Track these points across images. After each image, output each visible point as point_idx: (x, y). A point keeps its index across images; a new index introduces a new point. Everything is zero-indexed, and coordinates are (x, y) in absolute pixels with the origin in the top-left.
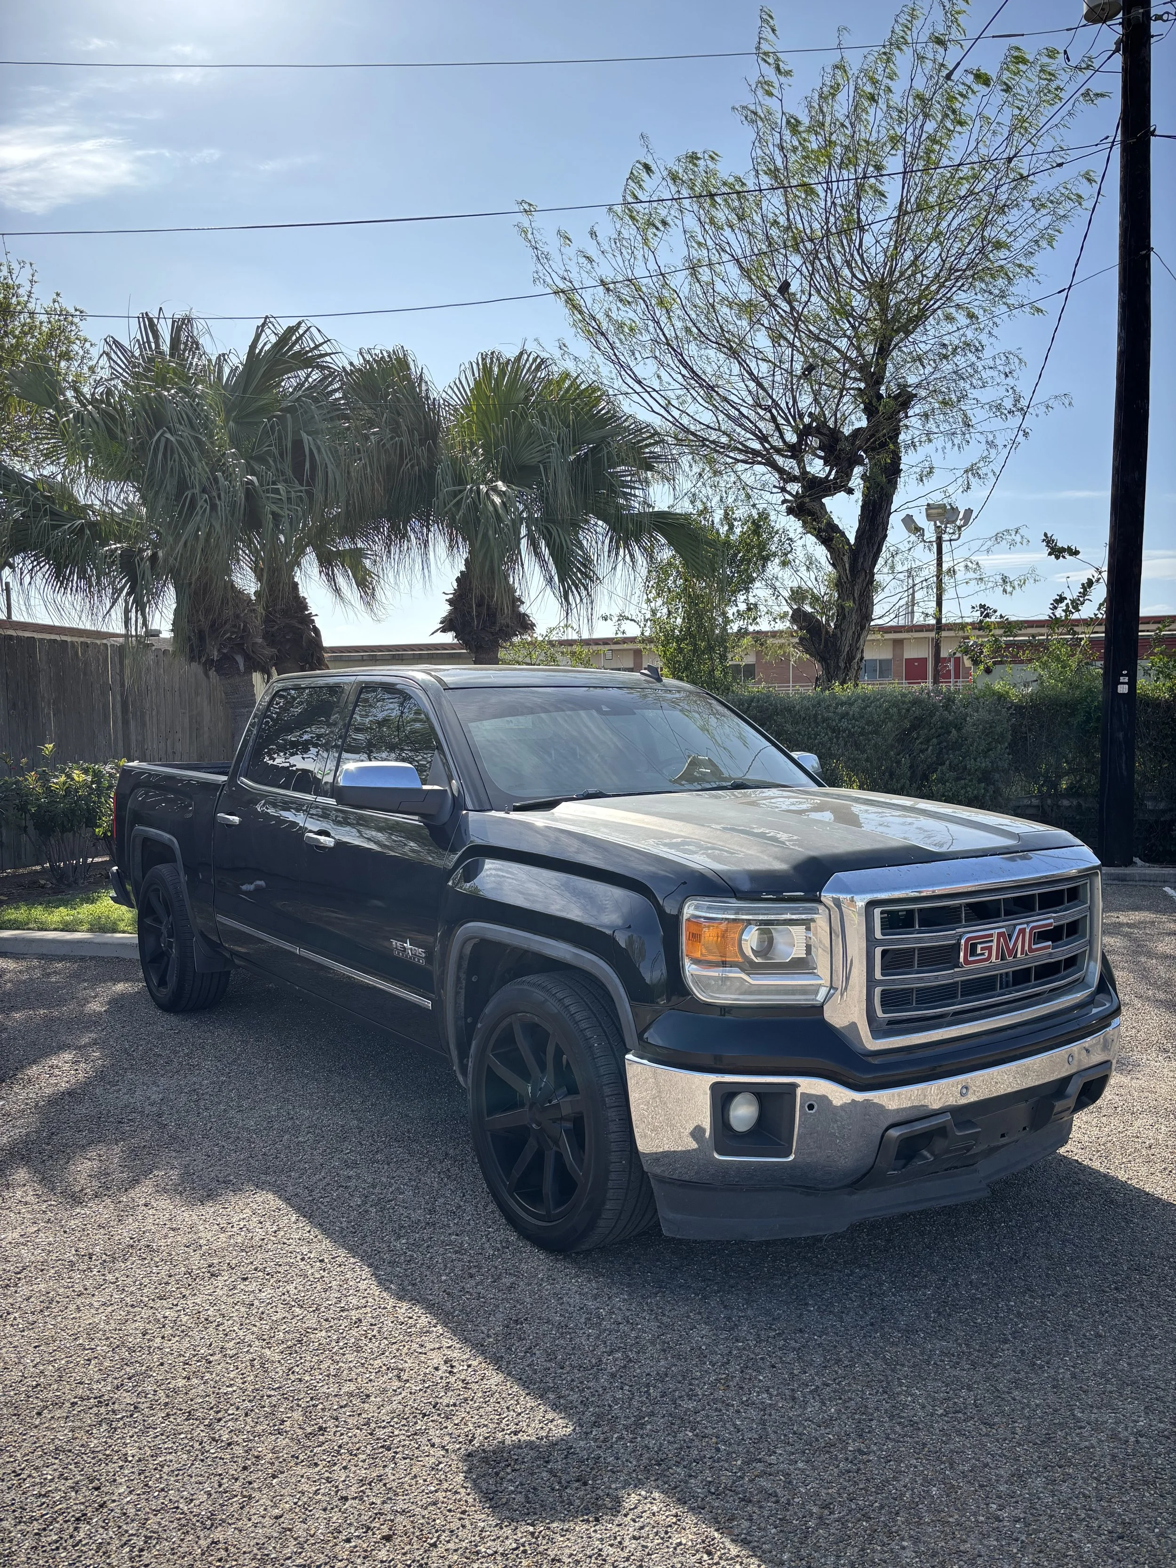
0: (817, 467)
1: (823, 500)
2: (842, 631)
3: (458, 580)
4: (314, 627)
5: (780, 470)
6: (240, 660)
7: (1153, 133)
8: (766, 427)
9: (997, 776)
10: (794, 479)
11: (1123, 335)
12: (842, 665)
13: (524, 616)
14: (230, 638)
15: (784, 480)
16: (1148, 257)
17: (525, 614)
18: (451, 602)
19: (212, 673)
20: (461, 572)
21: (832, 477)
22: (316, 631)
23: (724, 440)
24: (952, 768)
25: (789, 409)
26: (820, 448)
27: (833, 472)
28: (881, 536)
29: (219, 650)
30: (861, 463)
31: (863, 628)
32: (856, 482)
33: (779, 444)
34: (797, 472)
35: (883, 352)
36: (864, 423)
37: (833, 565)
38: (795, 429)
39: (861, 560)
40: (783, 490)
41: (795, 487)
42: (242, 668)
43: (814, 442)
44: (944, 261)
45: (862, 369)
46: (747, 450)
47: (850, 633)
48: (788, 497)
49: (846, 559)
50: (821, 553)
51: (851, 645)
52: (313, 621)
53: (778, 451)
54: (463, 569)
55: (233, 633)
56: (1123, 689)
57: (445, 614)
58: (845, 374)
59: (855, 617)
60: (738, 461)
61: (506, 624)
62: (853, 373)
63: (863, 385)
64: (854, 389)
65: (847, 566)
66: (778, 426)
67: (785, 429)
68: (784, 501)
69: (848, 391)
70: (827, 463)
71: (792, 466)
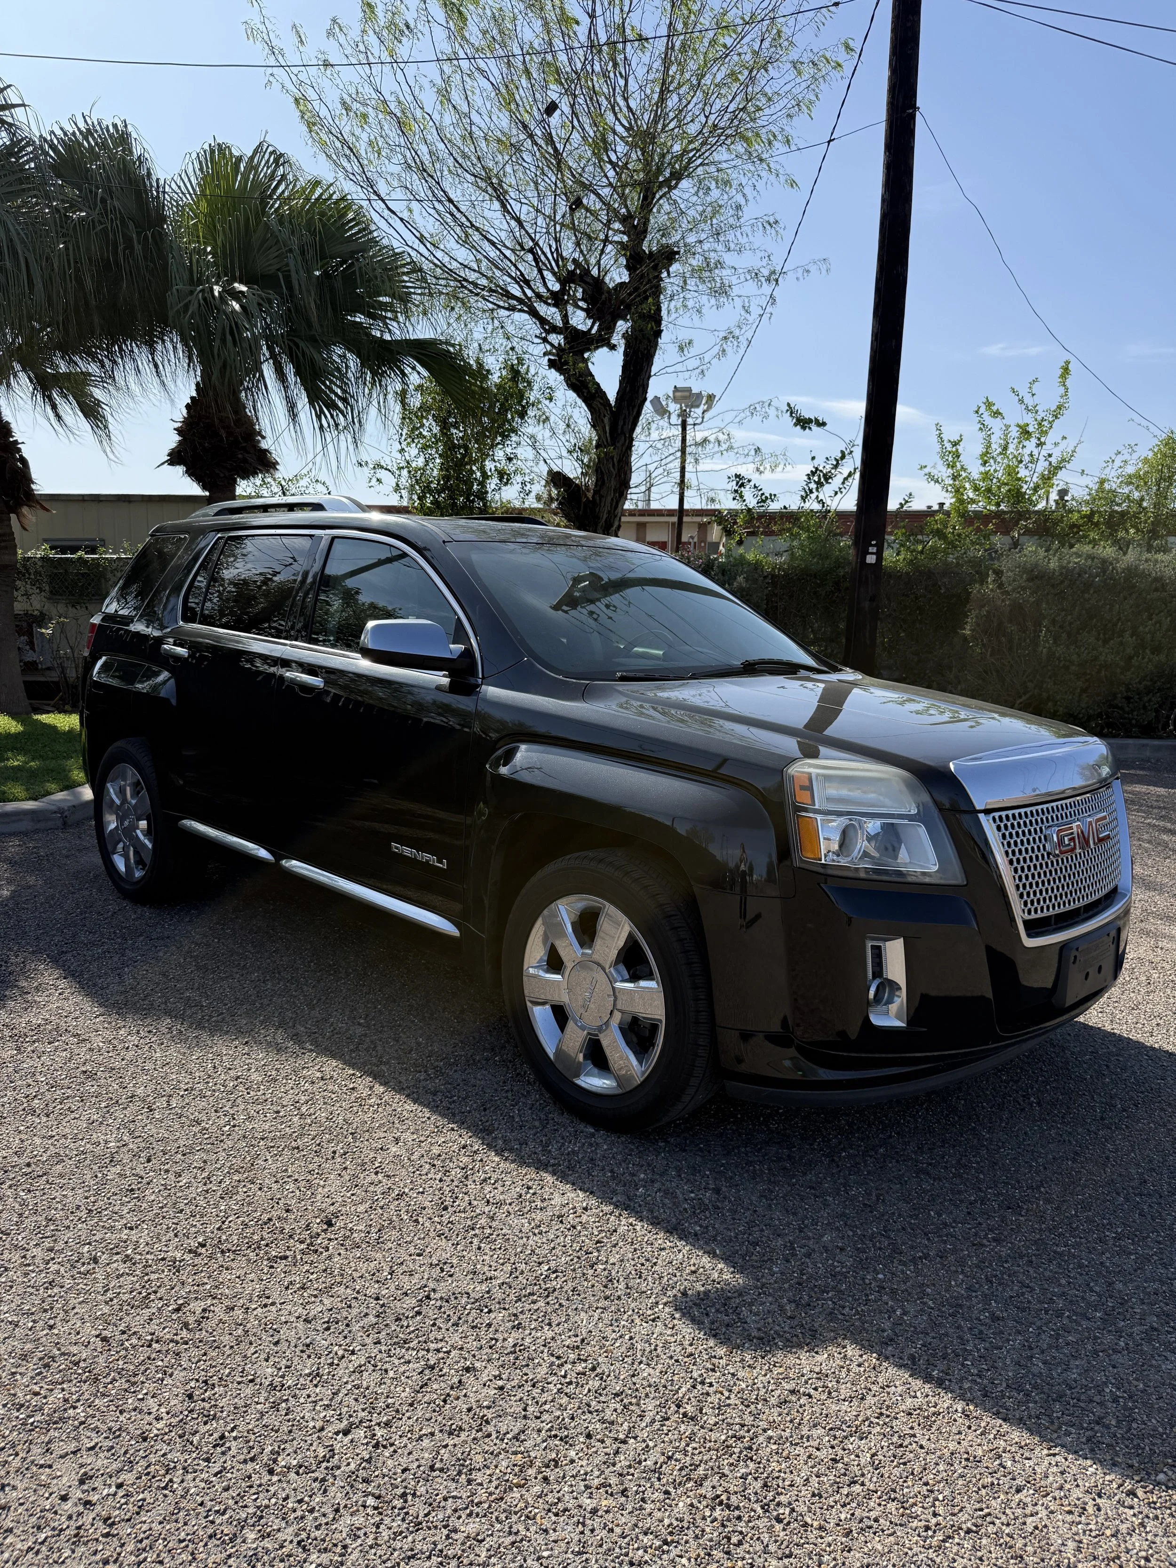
0: (579, 320)
1: (586, 355)
2: (601, 497)
3: (188, 406)
4: (21, 456)
5: (542, 321)
8: (531, 273)
10: (554, 329)
11: (886, 197)
15: (546, 330)
16: (913, 117)
17: (266, 451)
18: (179, 431)
20: (192, 398)
21: (593, 331)
22: (24, 461)
23: (483, 282)
25: (552, 253)
26: (583, 299)
27: (596, 328)
28: (641, 399)
30: (623, 318)
31: (621, 494)
33: (542, 290)
34: (559, 322)
35: (647, 203)
36: (626, 278)
37: (593, 426)
38: (558, 276)
39: (621, 423)
40: (545, 340)
41: (556, 339)
43: (578, 292)
44: (707, 117)
45: (624, 220)
46: (508, 295)
47: (609, 499)
48: (549, 347)
49: (606, 420)
50: (581, 415)
51: (609, 512)
52: (19, 450)
54: (194, 394)
56: (871, 559)
57: (173, 445)
58: (608, 224)
59: (613, 483)
60: (499, 307)
61: (245, 460)
62: (617, 226)
63: (625, 238)
64: (617, 242)
65: (607, 428)
66: (540, 271)
67: (548, 275)
68: (545, 354)
69: (611, 243)
70: (589, 315)
71: (554, 315)
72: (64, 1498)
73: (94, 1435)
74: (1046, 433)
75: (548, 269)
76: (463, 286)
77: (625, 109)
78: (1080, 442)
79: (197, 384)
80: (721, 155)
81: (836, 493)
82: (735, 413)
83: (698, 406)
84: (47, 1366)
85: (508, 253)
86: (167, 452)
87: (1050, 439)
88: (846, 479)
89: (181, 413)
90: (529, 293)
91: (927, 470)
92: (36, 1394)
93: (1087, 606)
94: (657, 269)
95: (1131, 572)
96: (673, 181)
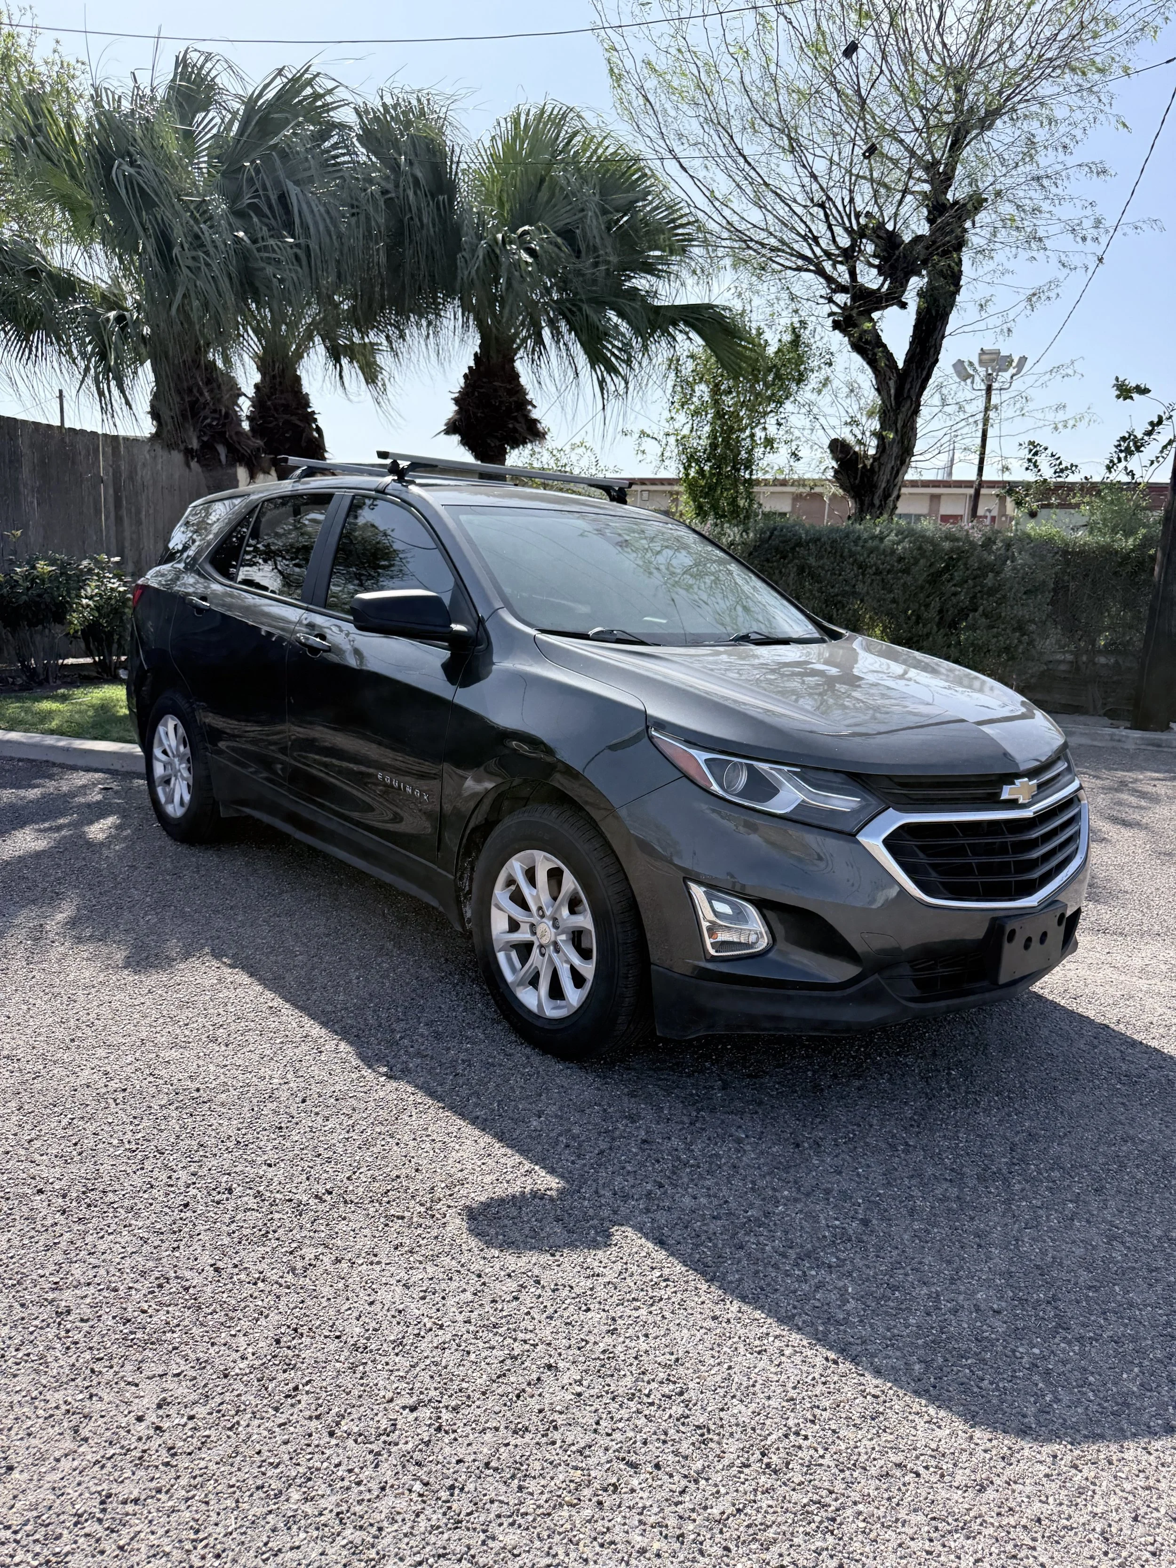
1: (876, 315)
2: (880, 465)
3: (466, 376)
5: (829, 279)
6: (222, 450)
8: (820, 228)
9: (1033, 627)
10: (843, 289)
12: (877, 502)
13: (535, 422)
14: (210, 425)
15: (832, 290)
17: (537, 420)
18: (457, 401)
19: (194, 464)
20: (470, 368)
21: (884, 290)
22: (319, 430)
23: (771, 241)
24: (985, 615)
25: (844, 206)
26: (875, 256)
27: (887, 283)
29: (199, 438)
30: (919, 274)
31: (903, 462)
32: (911, 297)
33: (831, 247)
34: (846, 281)
35: (956, 146)
36: (925, 230)
37: (878, 391)
38: (849, 231)
39: (907, 386)
40: (830, 300)
41: (842, 299)
42: (223, 458)
43: (870, 248)
44: (1033, 48)
45: (928, 167)
46: (797, 255)
47: (890, 469)
48: (836, 309)
49: (892, 384)
50: (866, 379)
51: (888, 481)
52: (315, 420)
53: (829, 256)
54: (472, 364)
55: (213, 419)
57: (451, 415)
58: (910, 172)
59: (895, 450)
60: (787, 267)
61: (515, 430)
62: (919, 173)
63: (926, 187)
64: (919, 193)
65: (892, 391)
66: (830, 227)
67: (838, 230)
68: (830, 315)
69: (912, 193)
70: (880, 273)
71: (842, 274)
72: (140, 1419)
73: (182, 1362)
75: (839, 225)
76: (749, 247)
77: (939, 47)
79: (476, 354)
80: (1045, 88)
81: (1152, 462)
83: (1006, 370)
84: (160, 1286)
85: (799, 210)
86: (445, 421)
88: (1165, 447)
89: (457, 383)
90: (818, 252)
92: (144, 1312)
94: (961, 219)
96: (987, 122)
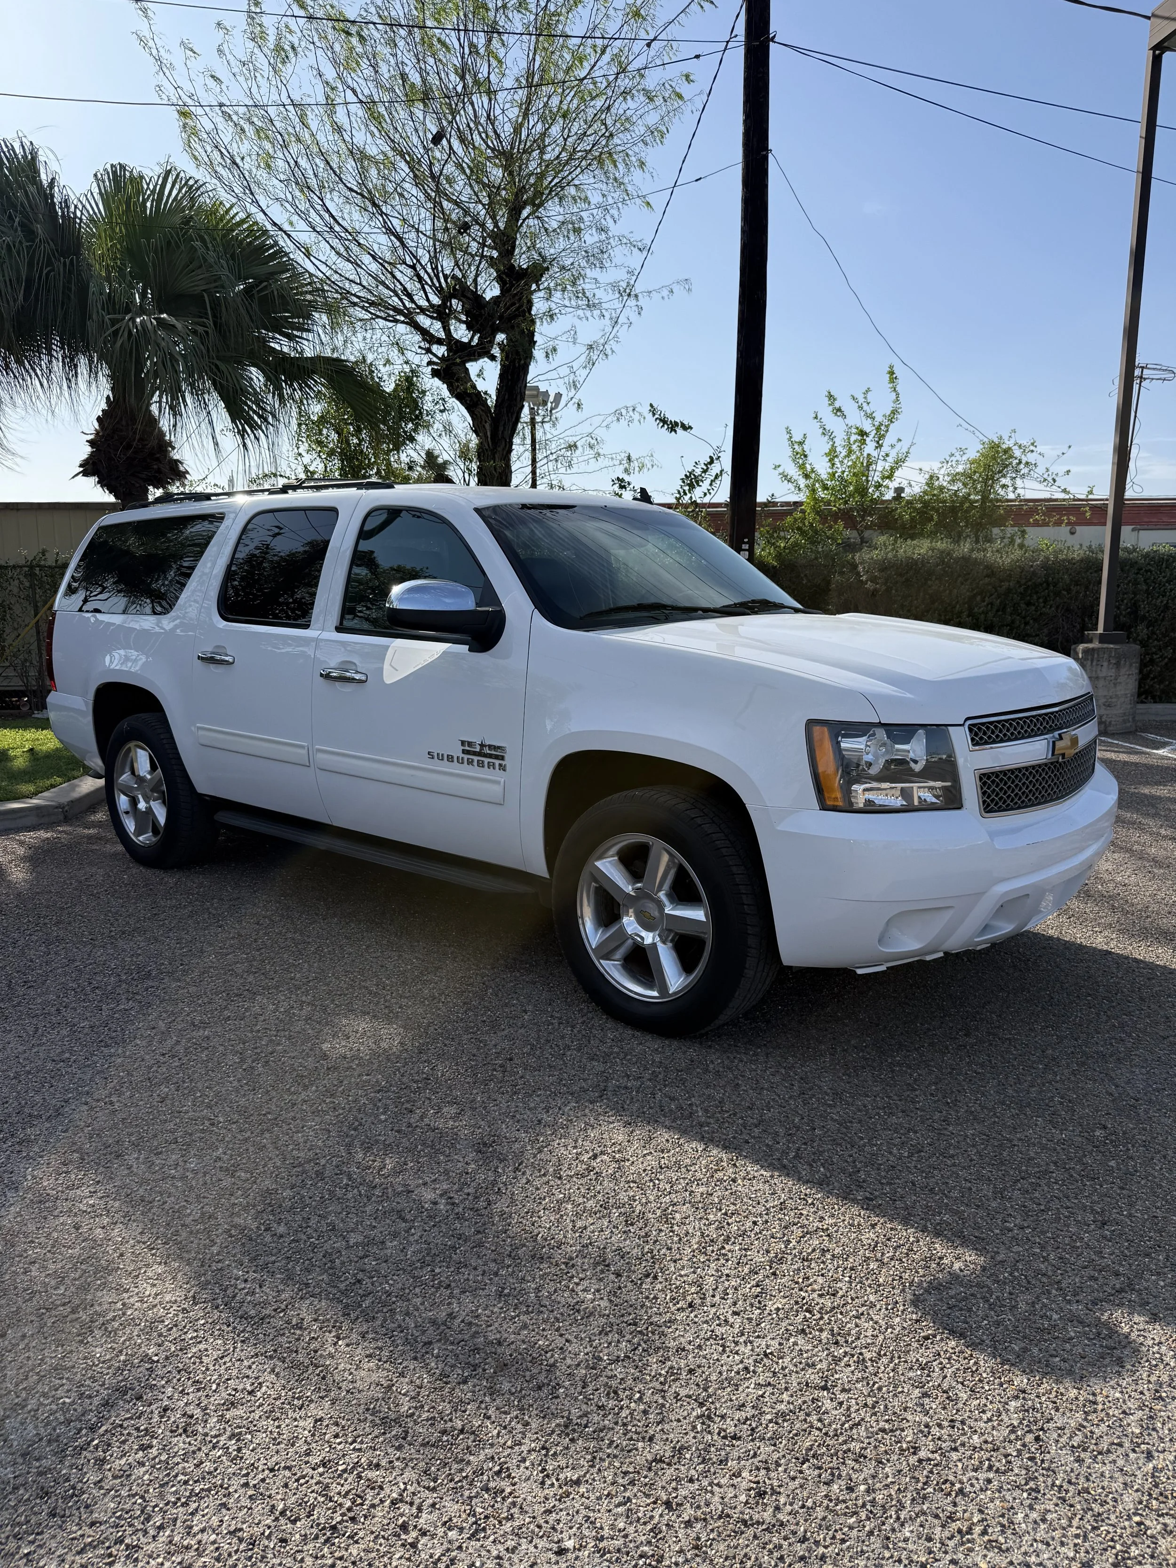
0: (461, 333)
1: (468, 365)
3: (98, 419)
5: (425, 333)
7: (772, 40)
8: (414, 288)
10: (439, 342)
11: (746, 228)
15: (429, 342)
16: (766, 159)
17: (177, 461)
18: (91, 443)
20: (103, 411)
21: (474, 342)
23: (365, 294)
25: (433, 269)
26: (464, 313)
27: (476, 338)
32: (496, 351)
33: (424, 303)
34: (442, 335)
35: (514, 222)
36: (499, 292)
37: (475, 432)
38: (439, 291)
39: (501, 428)
40: (428, 351)
41: (441, 350)
43: (458, 306)
44: (565, 140)
45: (497, 238)
46: (389, 307)
48: (435, 359)
49: (487, 426)
53: (423, 310)
54: (105, 407)
56: (745, 553)
57: (85, 456)
60: (378, 317)
61: (159, 471)
62: (489, 242)
63: (495, 254)
64: (491, 259)
65: (489, 434)
67: (429, 289)
68: (430, 363)
69: (486, 259)
70: (469, 328)
71: (436, 328)
74: (884, 436)
75: (430, 285)
77: (491, 133)
78: (913, 444)
79: (108, 398)
81: (705, 494)
82: (602, 418)
83: (545, 404)
86: (80, 462)
87: (887, 442)
88: (713, 481)
89: (91, 426)
90: (412, 306)
91: (780, 470)
93: (930, 592)
94: (527, 283)
95: (966, 559)
96: (537, 202)
